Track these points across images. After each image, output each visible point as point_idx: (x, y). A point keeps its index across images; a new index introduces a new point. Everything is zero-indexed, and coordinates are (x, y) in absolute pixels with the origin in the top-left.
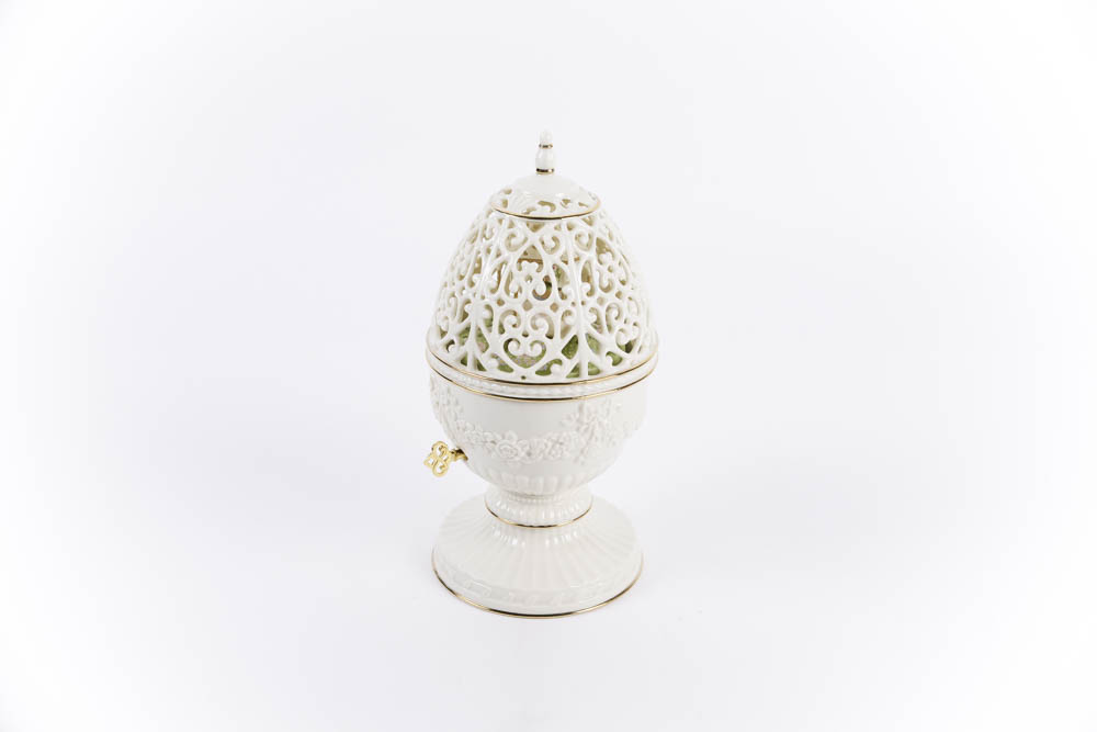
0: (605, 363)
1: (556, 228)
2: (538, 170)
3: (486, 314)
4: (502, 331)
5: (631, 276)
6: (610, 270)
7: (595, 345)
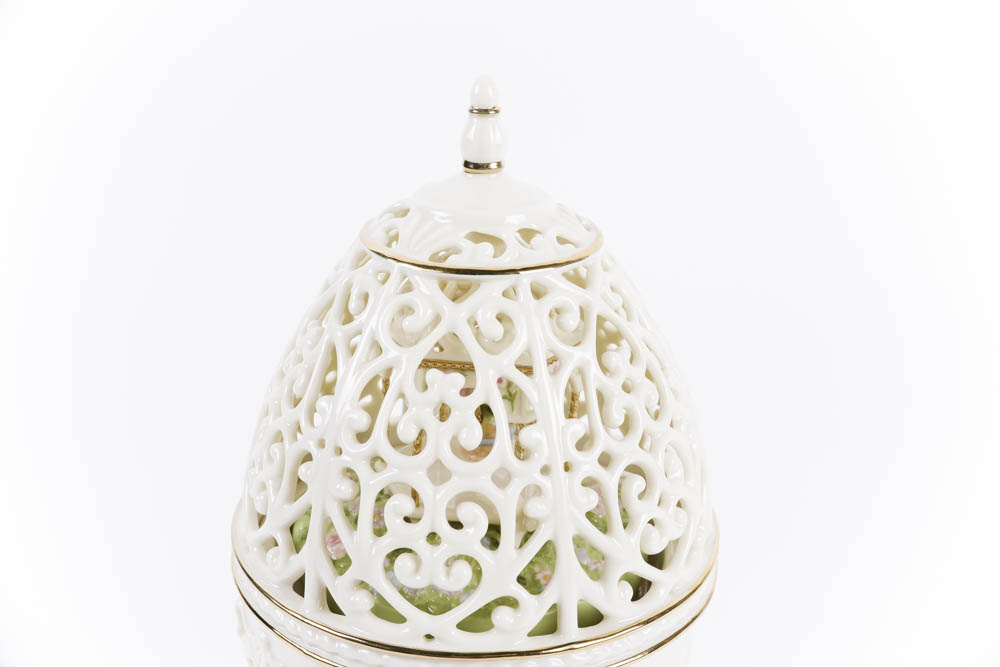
0: (615, 600)
1: (505, 294)
2: (467, 164)
3: (346, 489)
4: (380, 531)
5: (669, 397)
6: (626, 389)
7: (595, 565)
